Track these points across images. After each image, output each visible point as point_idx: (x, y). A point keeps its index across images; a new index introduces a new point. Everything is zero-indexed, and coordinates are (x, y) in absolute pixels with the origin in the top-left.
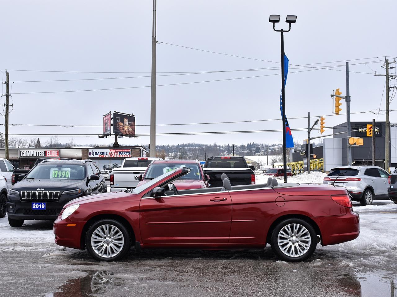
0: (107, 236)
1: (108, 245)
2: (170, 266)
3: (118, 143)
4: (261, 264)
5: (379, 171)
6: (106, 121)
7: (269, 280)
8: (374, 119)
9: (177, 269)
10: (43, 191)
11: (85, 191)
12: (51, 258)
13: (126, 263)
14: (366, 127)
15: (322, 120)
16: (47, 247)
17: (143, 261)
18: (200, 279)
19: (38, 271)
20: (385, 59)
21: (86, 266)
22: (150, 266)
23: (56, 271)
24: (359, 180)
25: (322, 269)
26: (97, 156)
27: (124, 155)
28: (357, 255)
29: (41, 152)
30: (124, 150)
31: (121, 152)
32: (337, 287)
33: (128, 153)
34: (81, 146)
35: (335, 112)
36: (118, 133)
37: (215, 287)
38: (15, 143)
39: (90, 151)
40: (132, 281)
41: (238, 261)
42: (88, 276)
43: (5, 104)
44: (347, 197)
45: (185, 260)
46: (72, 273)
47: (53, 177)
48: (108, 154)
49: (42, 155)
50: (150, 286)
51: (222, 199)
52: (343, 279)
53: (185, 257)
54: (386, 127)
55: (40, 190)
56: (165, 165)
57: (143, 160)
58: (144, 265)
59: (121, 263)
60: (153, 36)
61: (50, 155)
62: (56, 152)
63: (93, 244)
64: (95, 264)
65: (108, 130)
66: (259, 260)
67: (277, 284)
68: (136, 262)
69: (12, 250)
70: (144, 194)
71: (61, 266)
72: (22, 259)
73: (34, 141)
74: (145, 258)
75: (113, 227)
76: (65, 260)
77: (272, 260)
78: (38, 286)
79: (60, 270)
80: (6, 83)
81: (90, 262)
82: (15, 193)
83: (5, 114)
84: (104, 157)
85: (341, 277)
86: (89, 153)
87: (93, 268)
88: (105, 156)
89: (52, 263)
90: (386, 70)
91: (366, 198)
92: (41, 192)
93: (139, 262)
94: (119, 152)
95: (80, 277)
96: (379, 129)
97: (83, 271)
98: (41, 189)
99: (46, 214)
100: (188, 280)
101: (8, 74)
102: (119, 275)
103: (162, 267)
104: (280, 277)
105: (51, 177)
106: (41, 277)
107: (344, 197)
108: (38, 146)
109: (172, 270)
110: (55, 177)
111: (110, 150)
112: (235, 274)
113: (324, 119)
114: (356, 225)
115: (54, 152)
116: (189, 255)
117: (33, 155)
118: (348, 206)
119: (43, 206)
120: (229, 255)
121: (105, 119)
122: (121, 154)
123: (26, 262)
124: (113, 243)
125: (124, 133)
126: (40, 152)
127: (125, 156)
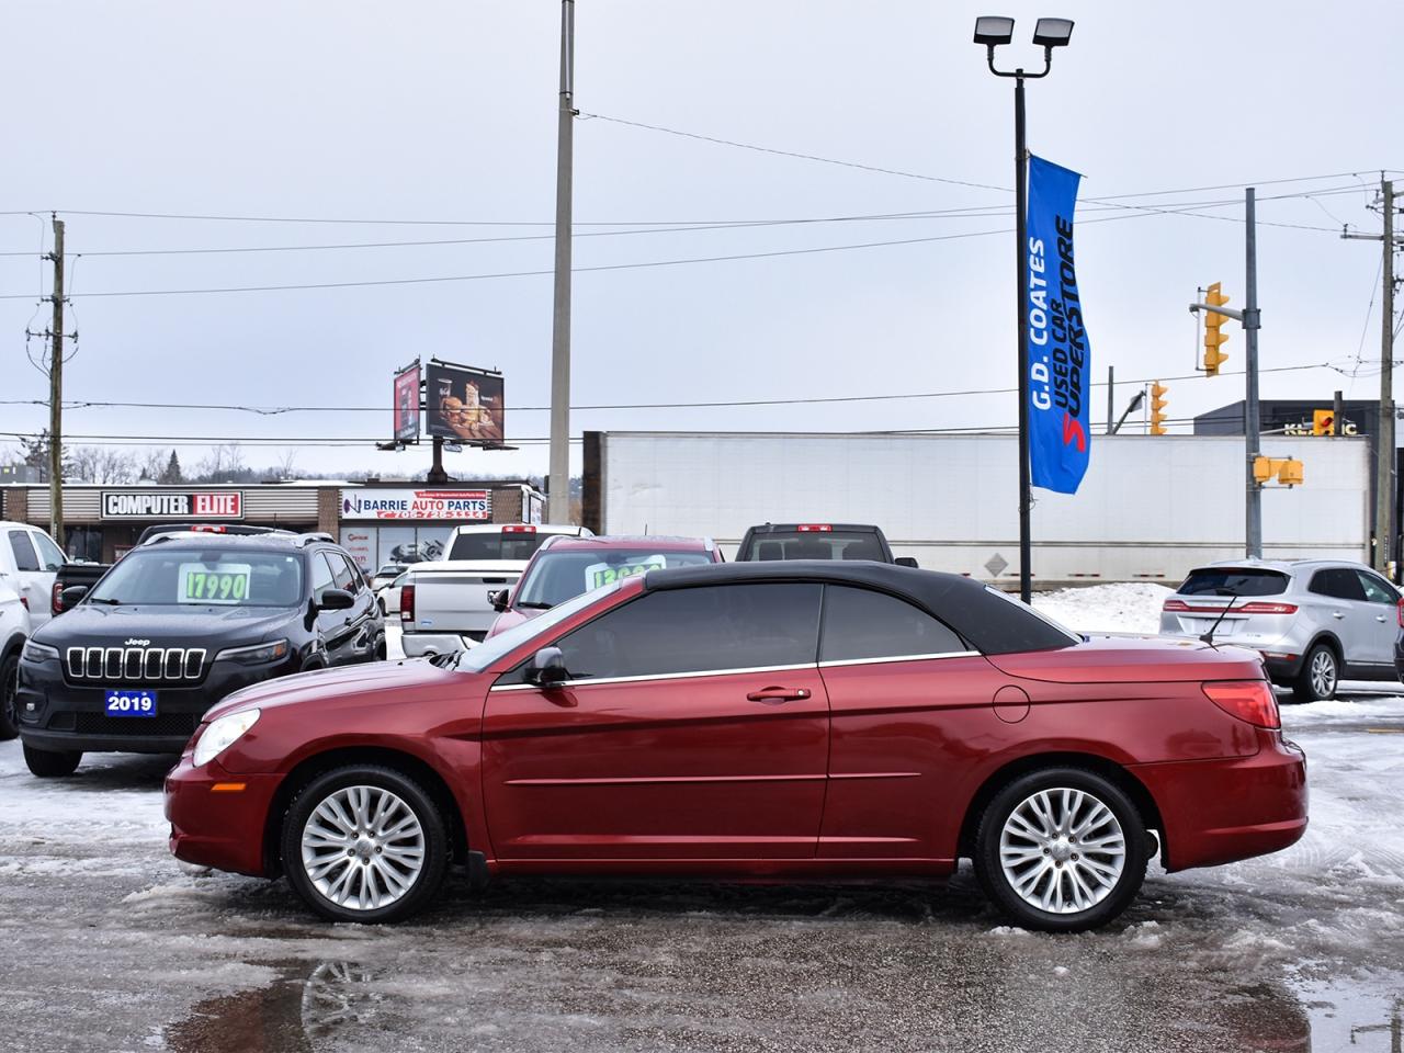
0: (362, 827)
1: (366, 860)
2: (591, 946)
3: (445, 470)
4: (935, 938)
5: (1361, 579)
6: (404, 392)
7: (963, 1012)
8: (1340, 393)
9: (616, 958)
10: (146, 648)
11: (298, 649)
12: (154, 908)
13: (428, 929)
14: (1312, 420)
15: (1157, 393)
16: (147, 858)
17: (494, 922)
18: (700, 1002)
19: (94, 962)
20: (1383, 181)
21: (278, 941)
22: (518, 943)
23: (162, 965)
24: (1291, 609)
25: (1166, 964)
26: (372, 514)
27: (463, 513)
28: (1293, 904)
29: (176, 500)
30: (464, 495)
31: (455, 501)
32: (1225, 1046)
33: (477, 505)
34: (320, 478)
35: (1204, 368)
36: (444, 434)
37: (754, 1042)
38: (92, 465)
39: (347, 495)
40: (441, 1010)
41: (850, 924)
42: (280, 986)
43: (51, 331)
44: (1263, 688)
45: (650, 921)
46: (220, 971)
47: (188, 597)
48: (409, 506)
49: (180, 511)
50: (506, 1034)
51: (792, 693)
52: (1245, 1007)
53: (649, 908)
54: (1381, 419)
55: (137, 646)
56: (593, 556)
57: (519, 535)
58: (497, 938)
59: (412, 929)
60: (563, 93)
61: (208, 510)
62: (229, 498)
63: (308, 858)
64: (312, 933)
65: (410, 423)
66: (927, 924)
67: (995, 1027)
68: (467, 929)
69: (16, 873)
70: (502, 674)
71: (184, 941)
72: (46, 910)
73: (158, 460)
74: (501, 911)
75: (386, 794)
76: (203, 914)
77: (976, 922)
78: (79, 1031)
79: (179, 959)
80: (52, 257)
81: (297, 927)
82: (46, 656)
83: (49, 365)
84: (397, 517)
85: (1238, 999)
86: (343, 504)
87: (303, 951)
88: (398, 514)
89: (153, 929)
90: (1382, 217)
91: (1315, 676)
92: (138, 654)
93: (477, 925)
94: (446, 502)
95: (249, 990)
96: (1354, 426)
97: (261, 963)
98: (140, 642)
99: (155, 733)
100: (656, 1007)
101: (59, 227)
102: (395, 985)
103: (560, 950)
104: (1006, 998)
105: (182, 598)
106: (102, 988)
107: (1251, 686)
108: (171, 477)
109: (599, 963)
110: (196, 598)
111: (417, 494)
112: (835, 983)
113: (1165, 390)
114: (1293, 791)
115: (222, 498)
116: (667, 898)
117: (149, 510)
118: (1266, 724)
119: (147, 704)
120: (815, 901)
121: (399, 385)
122: (452, 508)
123: (58, 921)
124: (383, 853)
125: (467, 435)
126: (172, 498)
127: (467, 514)
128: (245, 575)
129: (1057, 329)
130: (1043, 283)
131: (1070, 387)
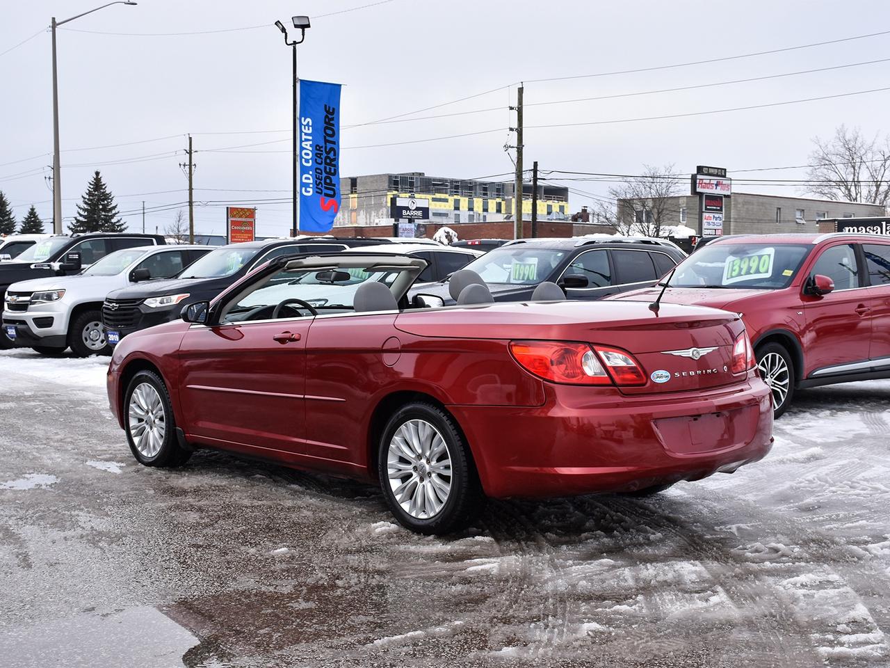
128: (535, 265)
129: (318, 159)
130: (310, 138)
131: (324, 185)
